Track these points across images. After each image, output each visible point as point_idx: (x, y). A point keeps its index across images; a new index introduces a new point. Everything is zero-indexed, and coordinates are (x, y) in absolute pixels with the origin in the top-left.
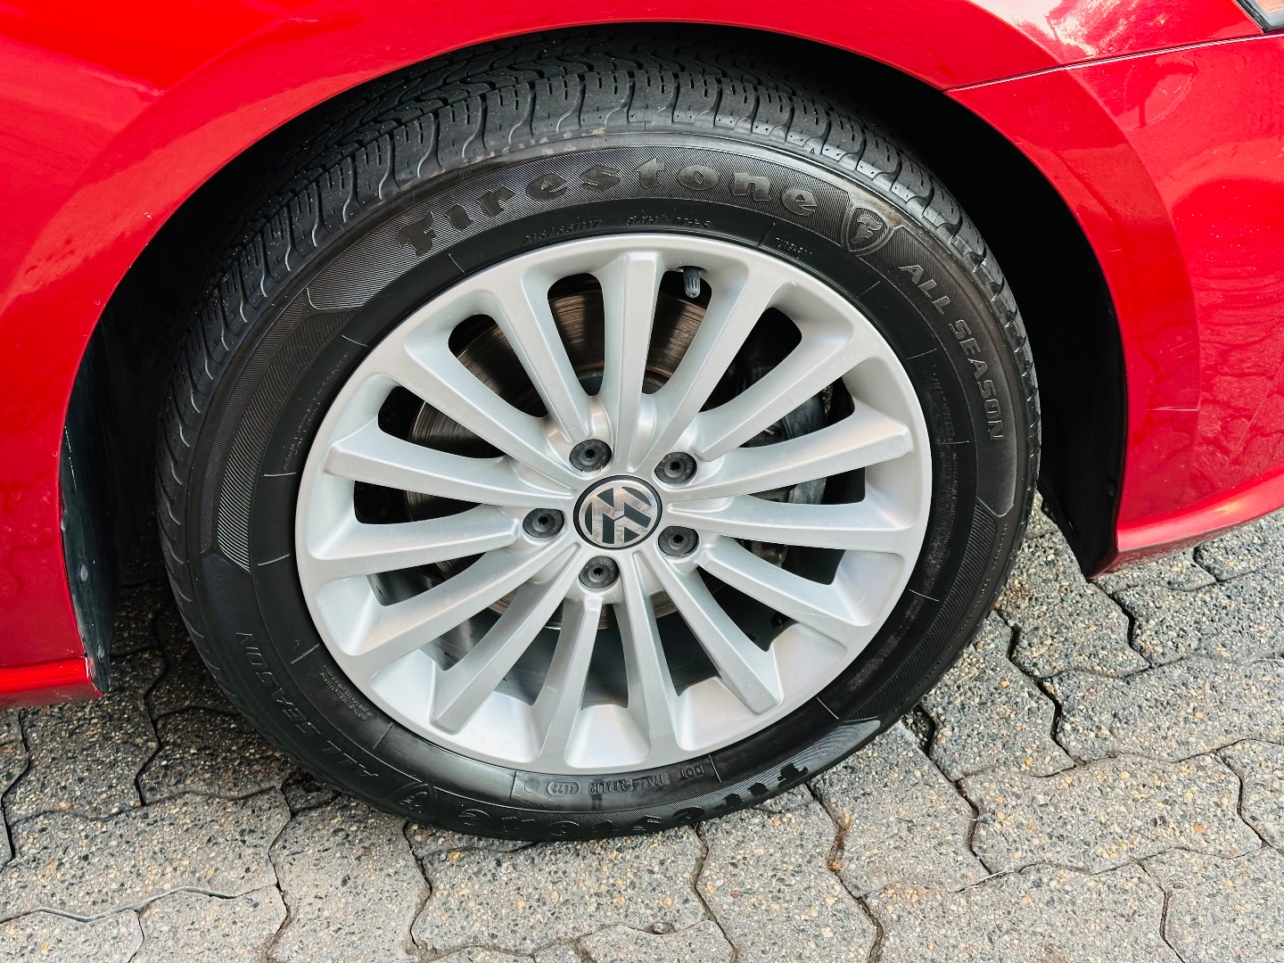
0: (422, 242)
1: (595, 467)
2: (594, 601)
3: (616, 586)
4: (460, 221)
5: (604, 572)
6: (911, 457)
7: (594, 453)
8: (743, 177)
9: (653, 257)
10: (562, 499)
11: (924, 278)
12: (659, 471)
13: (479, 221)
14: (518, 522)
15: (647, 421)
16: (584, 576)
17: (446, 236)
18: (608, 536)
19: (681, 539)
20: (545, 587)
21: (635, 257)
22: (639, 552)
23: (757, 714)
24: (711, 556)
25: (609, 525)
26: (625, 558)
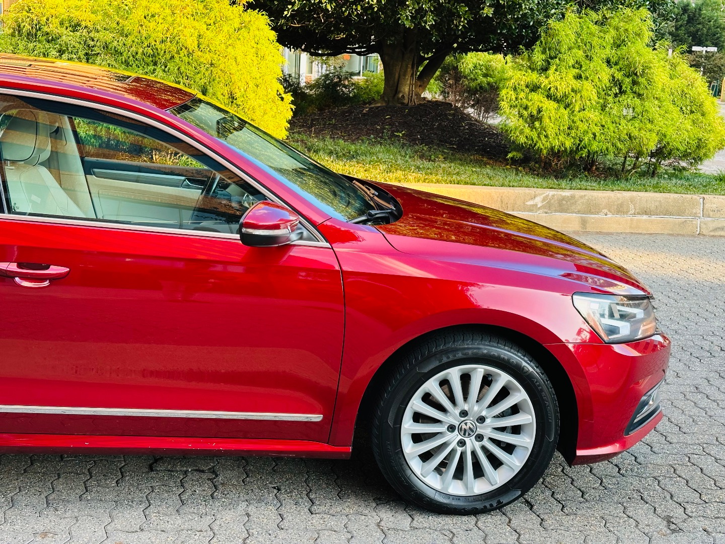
0: (440, 361)
1: (464, 417)
2: (459, 450)
3: (464, 447)
4: (448, 358)
5: (462, 443)
6: (531, 424)
7: (464, 413)
8: (502, 356)
9: (483, 370)
10: (456, 423)
11: (536, 382)
12: (477, 420)
13: (451, 357)
14: (446, 427)
15: (476, 408)
16: (458, 443)
17: (445, 360)
18: (465, 434)
19: (480, 438)
20: (449, 444)
21: (479, 370)
22: (470, 439)
23: (492, 485)
24: (486, 442)
25: (465, 430)
26: (467, 440)
